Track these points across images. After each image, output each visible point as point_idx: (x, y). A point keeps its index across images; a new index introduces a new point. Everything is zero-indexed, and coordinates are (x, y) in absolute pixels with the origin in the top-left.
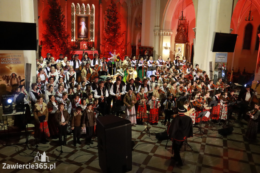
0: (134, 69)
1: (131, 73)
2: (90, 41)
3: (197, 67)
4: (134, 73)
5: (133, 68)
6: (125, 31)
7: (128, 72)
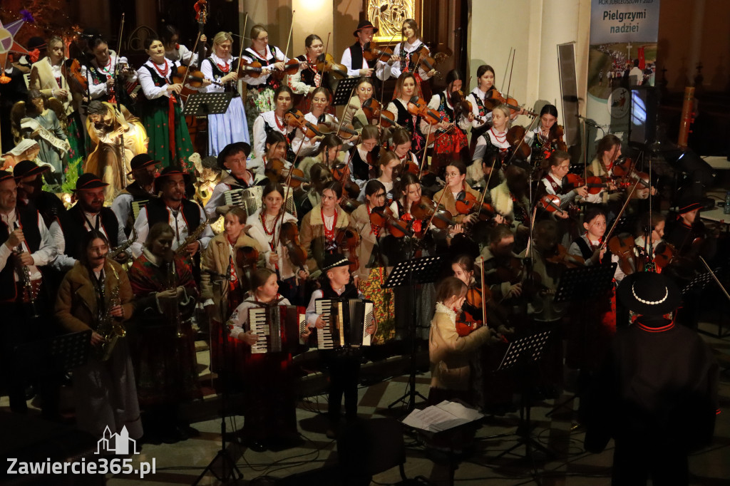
0: (125, 114)
1: (109, 139)
3: (486, 80)
4: (125, 135)
5: (123, 107)
7: (92, 131)
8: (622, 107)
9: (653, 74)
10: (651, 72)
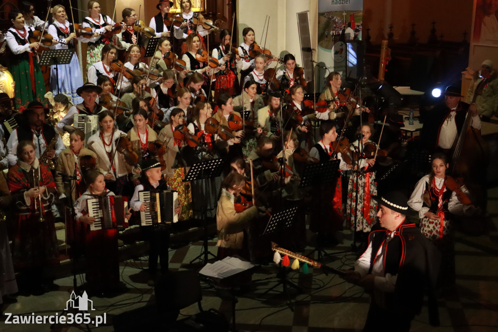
8: (341, 54)
9: (361, 32)
10: (359, 31)
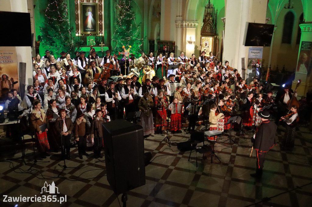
0: (151, 68)
2: (98, 36)
3: (227, 64)
4: (151, 72)
6: (141, 23)
9: (261, 65)
